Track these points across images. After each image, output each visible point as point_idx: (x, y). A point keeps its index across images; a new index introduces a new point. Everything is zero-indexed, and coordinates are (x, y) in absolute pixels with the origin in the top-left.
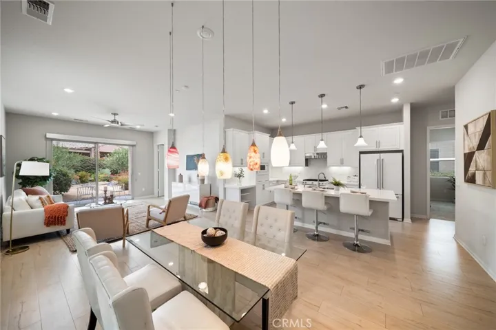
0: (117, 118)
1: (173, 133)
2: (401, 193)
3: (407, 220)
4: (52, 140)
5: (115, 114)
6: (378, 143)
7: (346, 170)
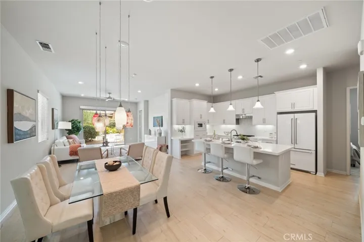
0: (111, 96)
1: (147, 102)
2: (314, 149)
3: (321, 174)
4: (83, 109)
5: (110, 93)
6: (293, 105)
7: (270, 127)
